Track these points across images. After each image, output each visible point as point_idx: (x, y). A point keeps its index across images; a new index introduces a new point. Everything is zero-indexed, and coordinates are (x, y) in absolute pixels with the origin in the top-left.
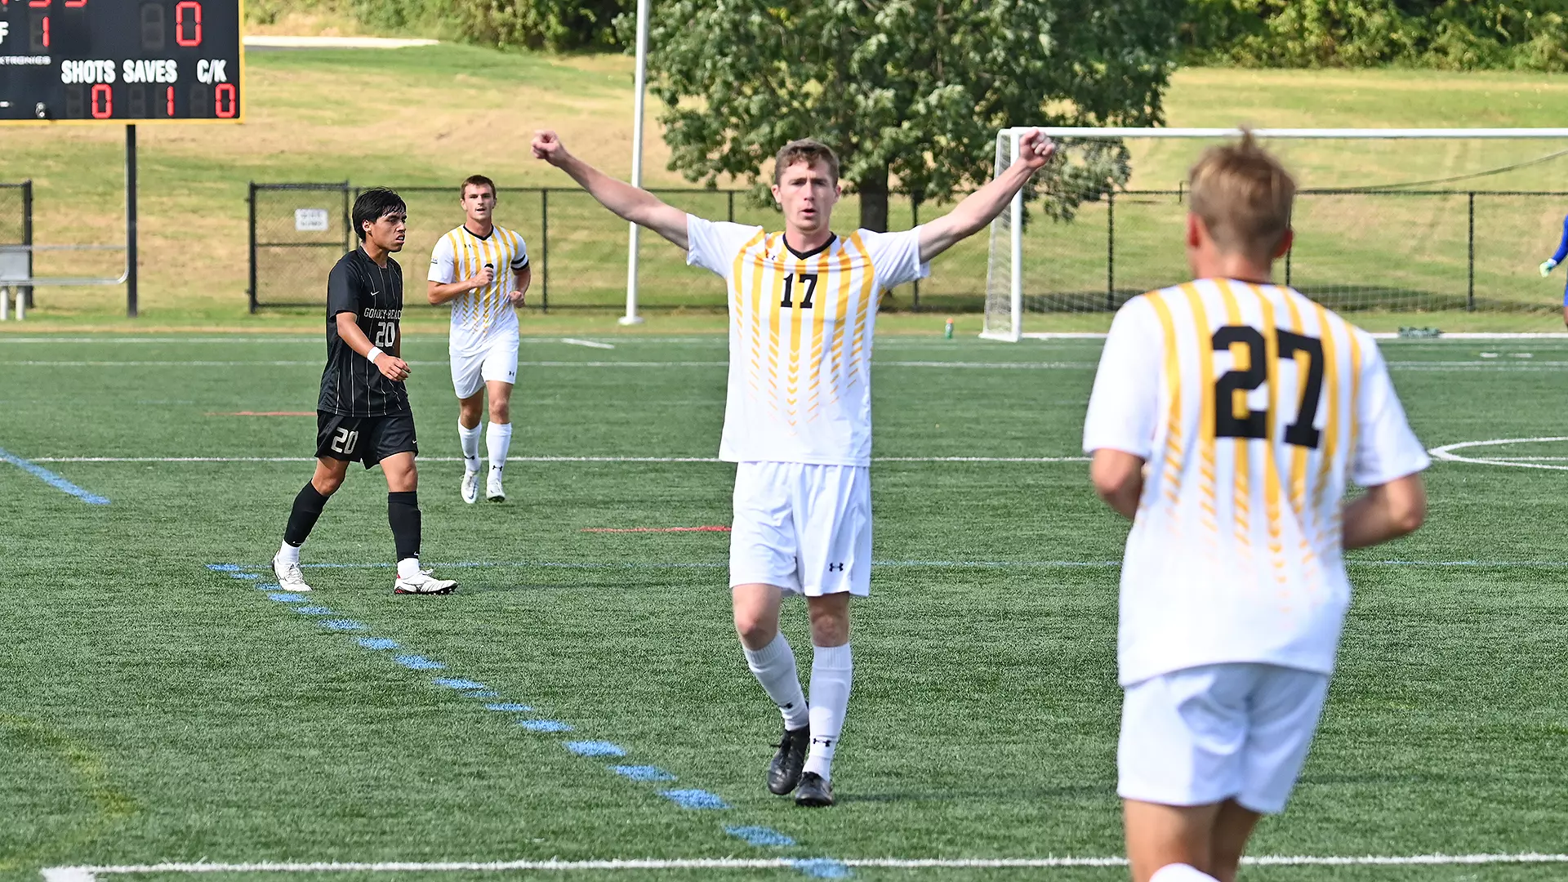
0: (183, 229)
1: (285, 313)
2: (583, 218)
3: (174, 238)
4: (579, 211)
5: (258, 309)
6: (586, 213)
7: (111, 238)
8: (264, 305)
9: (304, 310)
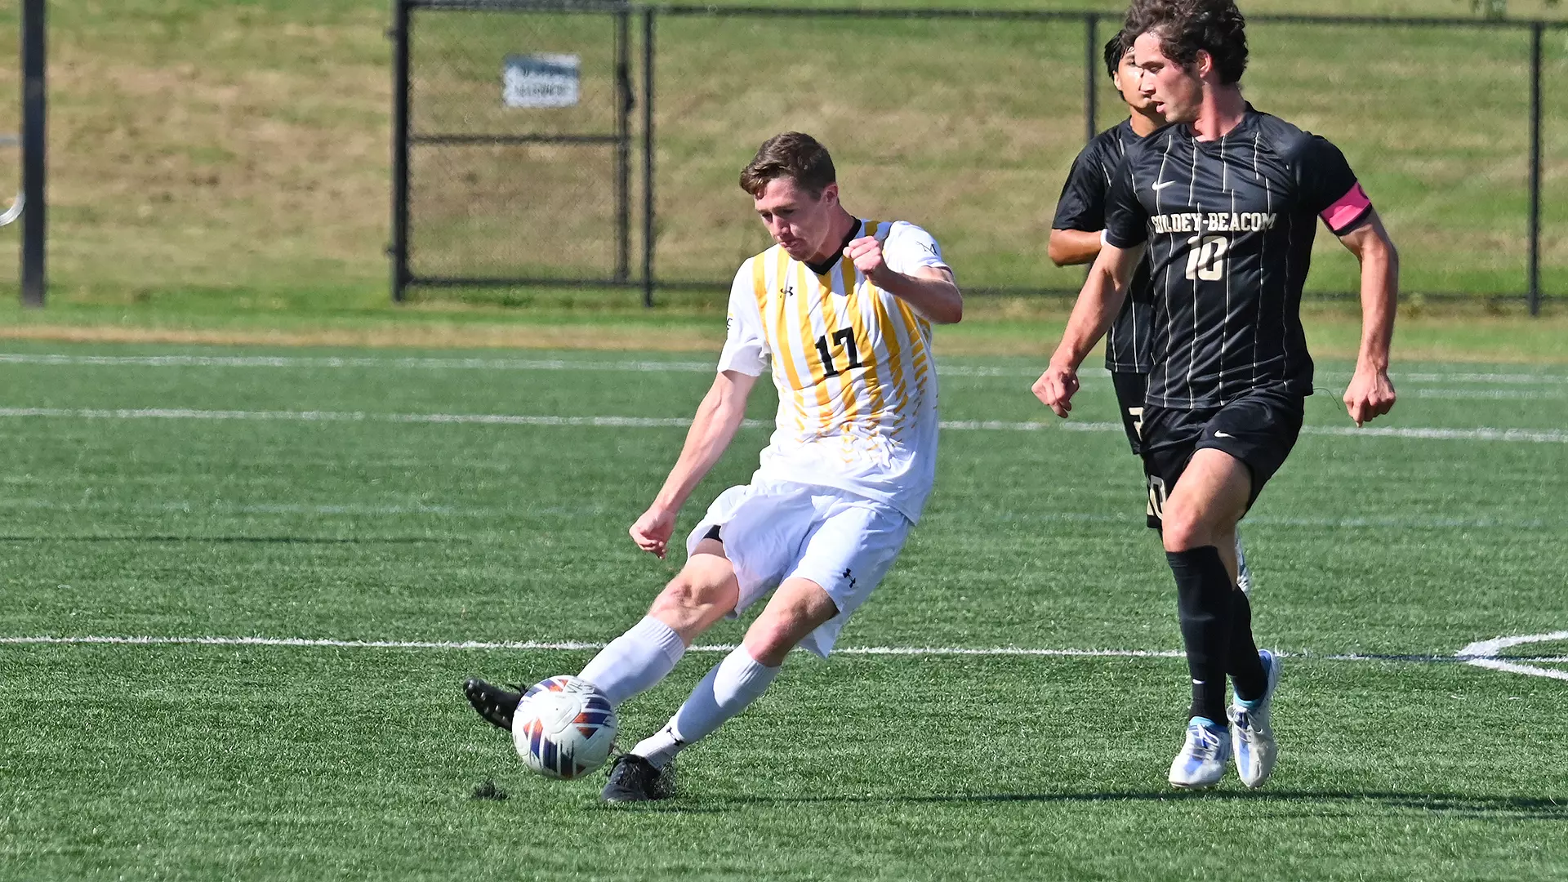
0: (340, 102)
1: (475, 301)
2: (1324, 85)
3: (312, 122)
4: (1319, 68)
5: (411, 289)
6: (1335, 74)
7: (160, 120)
8: (428, 282)
9: (518, 293)
